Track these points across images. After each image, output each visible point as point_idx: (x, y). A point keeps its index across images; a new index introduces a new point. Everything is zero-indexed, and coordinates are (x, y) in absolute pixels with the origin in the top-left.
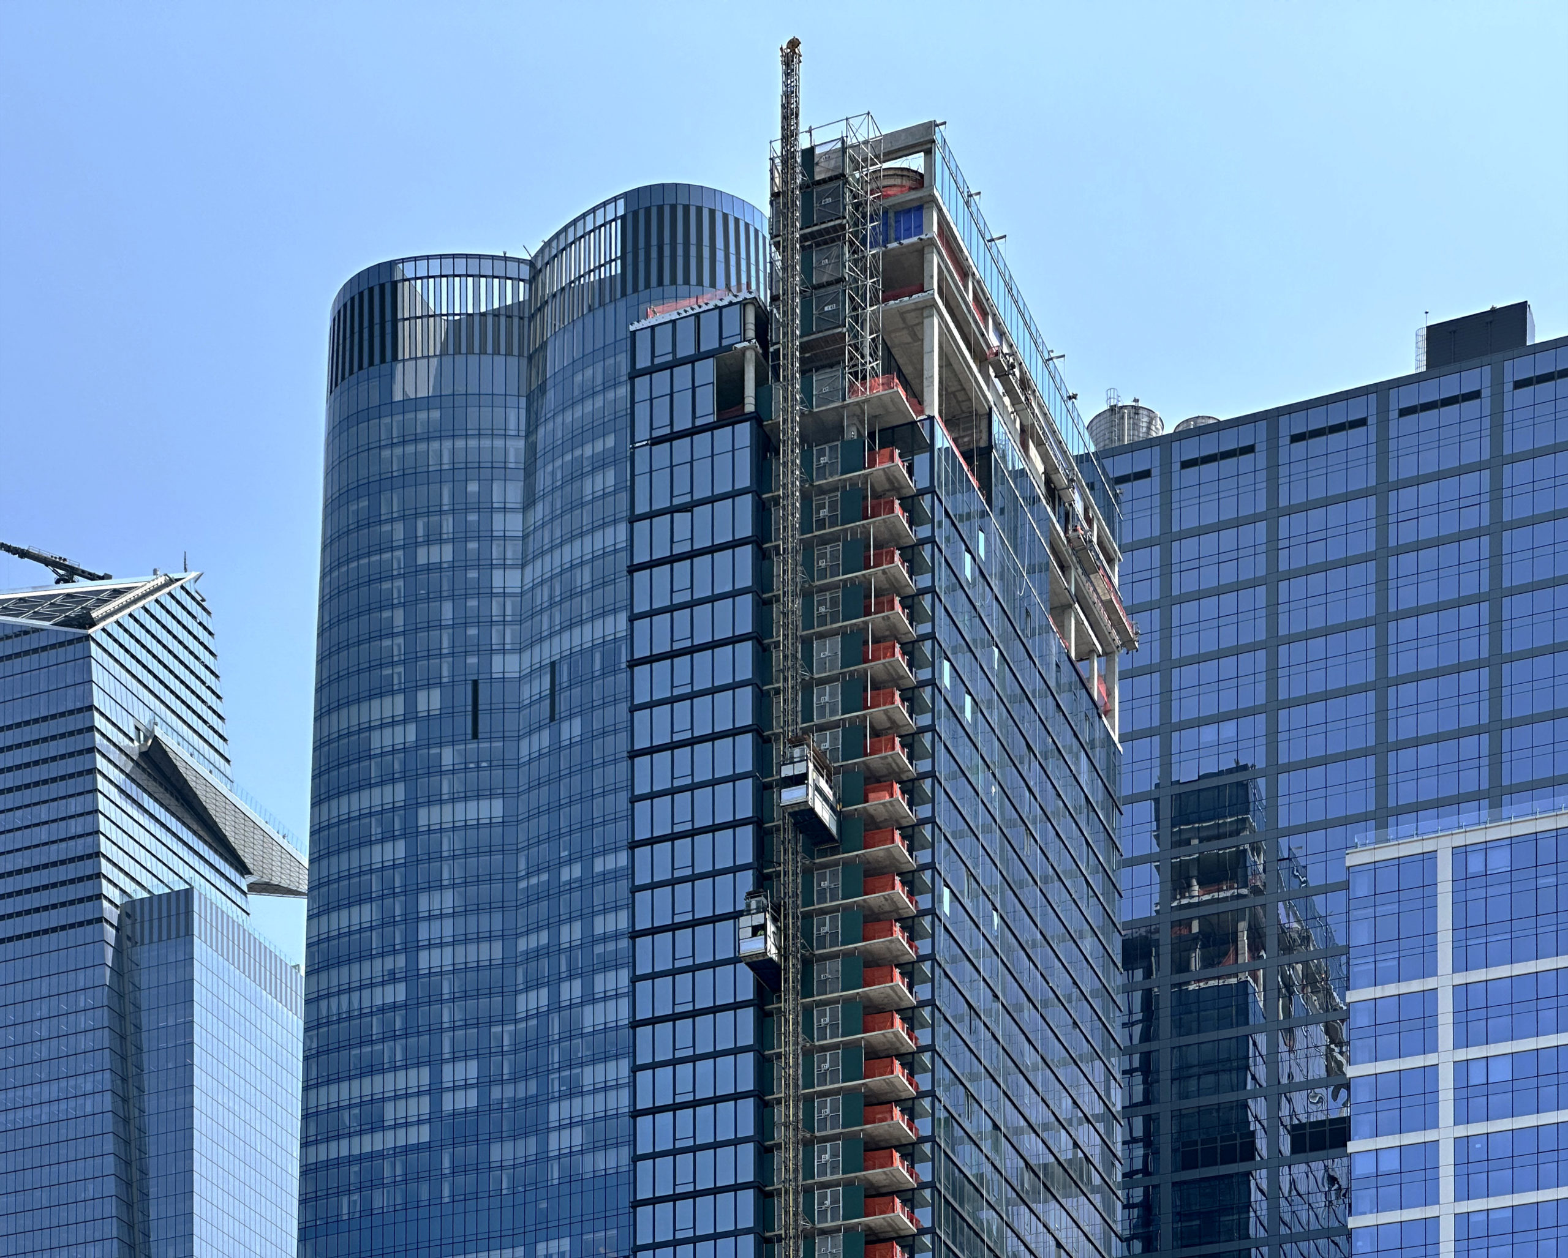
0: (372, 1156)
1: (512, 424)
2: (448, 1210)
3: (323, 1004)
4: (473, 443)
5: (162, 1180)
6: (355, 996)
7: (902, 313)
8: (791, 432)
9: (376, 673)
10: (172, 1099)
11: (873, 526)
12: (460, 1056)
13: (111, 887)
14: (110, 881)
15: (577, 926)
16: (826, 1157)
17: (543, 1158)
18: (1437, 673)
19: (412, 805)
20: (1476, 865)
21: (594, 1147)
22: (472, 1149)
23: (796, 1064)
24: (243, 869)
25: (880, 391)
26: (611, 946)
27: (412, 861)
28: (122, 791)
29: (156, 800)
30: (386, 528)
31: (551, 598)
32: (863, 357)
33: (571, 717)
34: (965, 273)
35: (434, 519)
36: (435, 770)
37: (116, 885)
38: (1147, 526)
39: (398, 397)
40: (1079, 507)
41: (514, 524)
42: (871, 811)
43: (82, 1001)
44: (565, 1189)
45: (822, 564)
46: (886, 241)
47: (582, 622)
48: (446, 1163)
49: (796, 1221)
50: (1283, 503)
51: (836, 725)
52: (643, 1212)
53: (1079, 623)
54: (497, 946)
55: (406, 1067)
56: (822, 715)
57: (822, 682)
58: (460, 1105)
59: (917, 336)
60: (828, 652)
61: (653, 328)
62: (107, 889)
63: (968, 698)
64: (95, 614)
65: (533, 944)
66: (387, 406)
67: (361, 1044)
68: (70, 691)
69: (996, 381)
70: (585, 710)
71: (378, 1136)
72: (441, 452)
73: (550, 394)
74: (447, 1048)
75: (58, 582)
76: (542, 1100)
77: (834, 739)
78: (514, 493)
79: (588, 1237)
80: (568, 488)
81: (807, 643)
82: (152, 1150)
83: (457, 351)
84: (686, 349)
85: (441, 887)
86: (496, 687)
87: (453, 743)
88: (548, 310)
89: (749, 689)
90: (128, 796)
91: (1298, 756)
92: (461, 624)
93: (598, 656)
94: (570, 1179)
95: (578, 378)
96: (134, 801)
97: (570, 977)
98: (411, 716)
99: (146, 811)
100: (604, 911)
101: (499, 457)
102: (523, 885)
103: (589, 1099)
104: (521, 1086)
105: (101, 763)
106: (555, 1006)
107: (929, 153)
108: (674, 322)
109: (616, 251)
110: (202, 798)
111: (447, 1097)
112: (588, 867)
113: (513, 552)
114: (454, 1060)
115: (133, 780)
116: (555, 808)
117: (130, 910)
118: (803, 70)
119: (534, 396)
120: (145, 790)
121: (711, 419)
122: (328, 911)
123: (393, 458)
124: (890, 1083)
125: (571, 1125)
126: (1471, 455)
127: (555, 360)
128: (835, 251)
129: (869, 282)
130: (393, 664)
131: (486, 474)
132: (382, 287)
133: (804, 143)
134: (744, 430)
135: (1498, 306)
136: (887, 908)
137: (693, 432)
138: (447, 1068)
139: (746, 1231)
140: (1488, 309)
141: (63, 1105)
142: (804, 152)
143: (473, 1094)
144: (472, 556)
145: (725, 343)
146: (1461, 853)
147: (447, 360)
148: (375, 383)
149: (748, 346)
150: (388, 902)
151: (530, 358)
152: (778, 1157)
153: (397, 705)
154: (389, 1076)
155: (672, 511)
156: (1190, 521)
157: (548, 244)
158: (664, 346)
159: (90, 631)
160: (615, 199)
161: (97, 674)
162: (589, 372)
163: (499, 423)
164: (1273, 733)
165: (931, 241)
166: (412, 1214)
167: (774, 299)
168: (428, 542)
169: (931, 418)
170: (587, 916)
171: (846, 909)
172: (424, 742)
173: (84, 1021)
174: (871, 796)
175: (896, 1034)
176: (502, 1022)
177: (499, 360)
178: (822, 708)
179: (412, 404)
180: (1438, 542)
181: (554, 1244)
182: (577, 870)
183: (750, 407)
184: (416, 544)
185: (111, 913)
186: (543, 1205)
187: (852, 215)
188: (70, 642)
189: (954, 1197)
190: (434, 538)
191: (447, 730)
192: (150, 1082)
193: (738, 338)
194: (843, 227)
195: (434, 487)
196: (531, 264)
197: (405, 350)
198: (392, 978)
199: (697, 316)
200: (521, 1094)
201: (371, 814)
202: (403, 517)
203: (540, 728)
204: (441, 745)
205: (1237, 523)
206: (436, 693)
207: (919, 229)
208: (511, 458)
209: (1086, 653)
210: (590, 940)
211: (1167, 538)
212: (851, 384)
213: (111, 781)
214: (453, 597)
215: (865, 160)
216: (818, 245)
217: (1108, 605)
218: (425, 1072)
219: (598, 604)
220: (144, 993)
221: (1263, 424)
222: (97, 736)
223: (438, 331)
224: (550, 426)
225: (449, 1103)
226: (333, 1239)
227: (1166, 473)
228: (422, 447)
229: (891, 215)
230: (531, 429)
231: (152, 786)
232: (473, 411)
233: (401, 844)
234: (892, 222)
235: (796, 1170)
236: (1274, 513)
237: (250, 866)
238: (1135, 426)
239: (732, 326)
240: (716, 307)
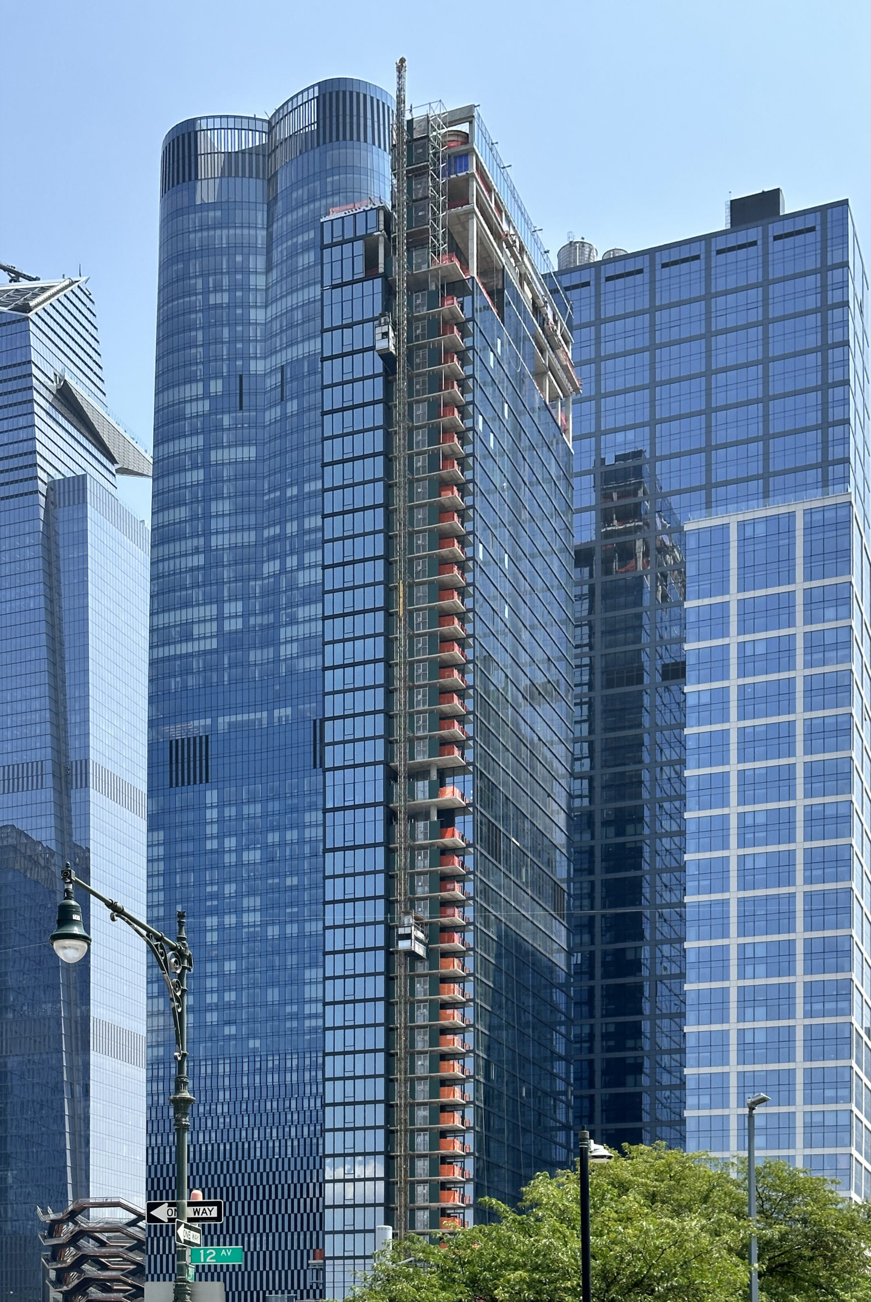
0: (187, 655)
1: (260, 221)
2: (227, 688)
3: (161, 565)
4: (238, 231)
5: (72, 649)
6: (177, 561)
7: (458, 216)
8: (402, 286)
9: (188, 369)
10: (76, 601)
11: (443, 340)
12: (233, 598)
13: (42, 472)
14: (42, 468)
15: (295, 523)
16: (420, 697)
17: (277, 660)
18: (737, 405)
19: (207, 448)
20: (749, 532)
21: (304, 654)
22: (240, 653)
23: (405, 645)
24: (113, 461)
25: (447, 263)
26: (313, 536)
27: (207, 482)
28: (47, 413)
29: (66, 418)
30: (193, 281)
31: (281, 327)
32: (438, 241)
33: (292, 399)
34: (490, 189)
35: (219, 277)
36: (219, 428)
37: (45, 471)
38: (588, 315)
39: (198, 202)
40: (550, 316)
41: (260, 281)
42: (442, 501)
43: (28, 540)
44: (289, 679)
45: (418, 361)
46: (450, 174)
47: (297, 343)
48: (226, 662)
49: (405, 733)
50: (658, 303)
51: (424, 452)
52: (328, 698)
53: (551, 382)
54: (253, 533)
55: (205, 604)
56: (418, 447)
57: (418, 428)
58: (233, 628)
59: (466, 229)
60: (421, 410)
61: (332, 220)
62: (40, 473)
63: (492, 435)
64: (32, 304)
65: (272, 533)
66: (192, 207)
67: (181, 590)
68: (19, 351)
69: (507, 250)
70: (299, 396)
71: (190, 644)
72: (222, 237)
73: (280, 204)
74: (226, 594)
75: (10, 281)
76: (275, 626)
77: (424, 460)
78: (260, 262)
79: (301, 707)
80: (289, 262)
81: (410, 405)
82: (66, 632)
83: (230, 176)
84: (349, 235)
85: (223, 498)
86: (253, 379)
87: (229, 412)
88: (278, 151)
89: (382, 430)
90: (51, 416)
91: (666, 452)
92: (233, 341)
93: (306, 364)
94: (291, 672)
95: (294, 195)
96: (54, 419)
97: (292, 554)
98: (206, 395)
99: (61, 425)
100: (310, 515)
101: (252, 241)
102: (266, 498)
103: (301, 626)
104: (266, 617)
105: (36, 396)
106: (283, 570)
107: (471, 123)
108: (343, 218)
109: (314, 118)
110: (91, 417)
111: (226, 622)
112: (301, 489)
113: (260, 299)
114: (230, 600)
115: (53, 407)
116: (283, 453)
117: (53, 486)
118: (407, 75)
119: (271, 204)
120: (60, 412)
121: (362, 276)
122: (163, 510)
123: (196, 239)
124: (453, 656)
125: (292, 641)
126: (753, 280)
127: (283, 182)
128: (424, 179)
129: (442, 199)
130: (197, 364)
131: (246, 250)
132: (189, 134)
133: (408, 117)
134: (378, 282)
135: (766, 190)
136: (451, 556)
137: (353, 282)
138: (226, 605)
139: (380, 737)
140: (760, 191)
141: (18, 603)
142: (408, 121)
143: (240, 620)
144: (238, 300)
145: (369, 231)
146: (742, 525)
147: (225, 180)
148: (185, 193)
149: (380, 234)
150: (195, 505)
151: (269, 180)
152: (396, 696)
153: (197, 389)
154: (195, 609)
155: (342, 327)
156: (610, 313)
157: (278, 111)
158: (337, 232)
159: (29, 315)
160: (313, 86)
161: (33, 341)
162: (300, 192)
163: (252, 220)
164: (653, 437)
165: (473, 175)
166: (208, 690)
167: (393, 206)
168: (215, 291)
169: (473, 278)
170: (300, 518)
171: (430, 556)
172: (214, 411)
173: (28, 553)
174: (443, 493)
175: (455, 628)
176: (255, 579)
177: (253, 181)
178: (418, 443)
179: (206, 207)
180: (736, 329)
181: (283, 710)
182: (295, 490)
183: (381, 270)
184: (209, 292)
185: (43, 488)
186: (277, 687)
187: (432, 160)
188: (19, 321)
189: (485, 718)
190: (218, 289)
191: (226, 405)
192: (65, 591)
193: (375, 230)
194: (427, 166)
195: (218, 258)
196: (269, 122)
197: (202, 174)
198: (196, 551)
199: (355, 215)
200: (265, 622)
201: (185, 453)
202: (202, 275)
203: (275, 405)
204: (223, 413)
205: (634, 314)
206: (220, 382)
207: (467, 169)
208: (259, 242)
209: (554, 398)
210: (302, 532)
211: (599, 322)
212: (432, 258)
213: (41, 407)
214: (229, 325)
215: (439, 126)
216: (416, 176)
217: (564, 368)
218: (215, 607)
219: (306, 332)
220: (61, 537)
221: (647, 257)
222: (34, 379)
223: (220, 160)
224: (280, 223)
225: (228, 626)
226: (167, 702)
227: (598, 285)
228: (211, 233)
229: (452, 158)
230: (269, 225)
231: (63, 409)
232: (238, 212)
233: (201, 472)
234: (453, 162)
235: (405, 705)
236: (653, 310)
237: (117, 459)
238: (582, 254)
239: (372, 223)
240: (364, 211)
